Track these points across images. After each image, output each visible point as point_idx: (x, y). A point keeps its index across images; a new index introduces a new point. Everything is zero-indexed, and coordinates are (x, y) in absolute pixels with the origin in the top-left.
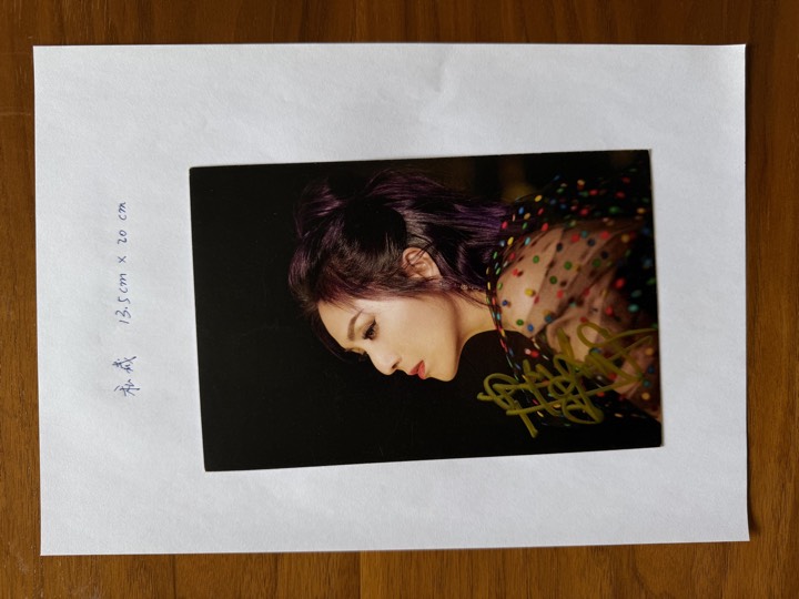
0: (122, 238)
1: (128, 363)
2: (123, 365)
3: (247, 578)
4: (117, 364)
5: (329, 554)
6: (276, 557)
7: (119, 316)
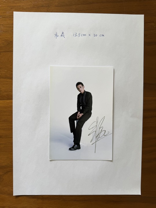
0: (95, 35)
1: (63, 36)
2: (63, 35)
3: (6, 71)
4: (63, 33)
5: (12, 92)
6: (12, 78)
7: (75, 34)
